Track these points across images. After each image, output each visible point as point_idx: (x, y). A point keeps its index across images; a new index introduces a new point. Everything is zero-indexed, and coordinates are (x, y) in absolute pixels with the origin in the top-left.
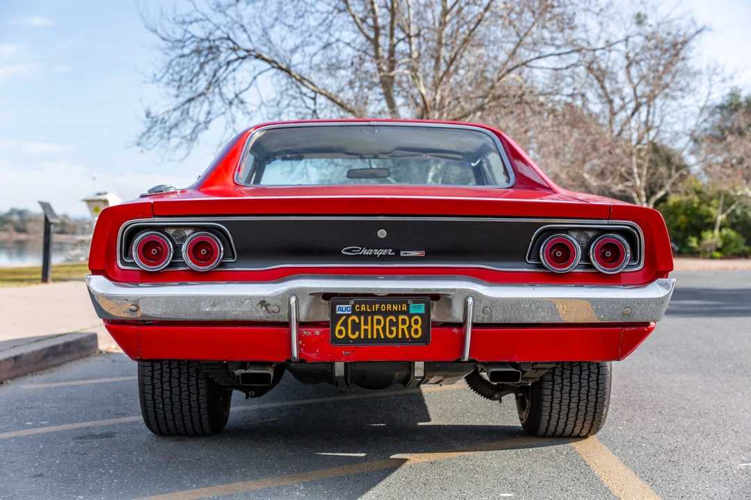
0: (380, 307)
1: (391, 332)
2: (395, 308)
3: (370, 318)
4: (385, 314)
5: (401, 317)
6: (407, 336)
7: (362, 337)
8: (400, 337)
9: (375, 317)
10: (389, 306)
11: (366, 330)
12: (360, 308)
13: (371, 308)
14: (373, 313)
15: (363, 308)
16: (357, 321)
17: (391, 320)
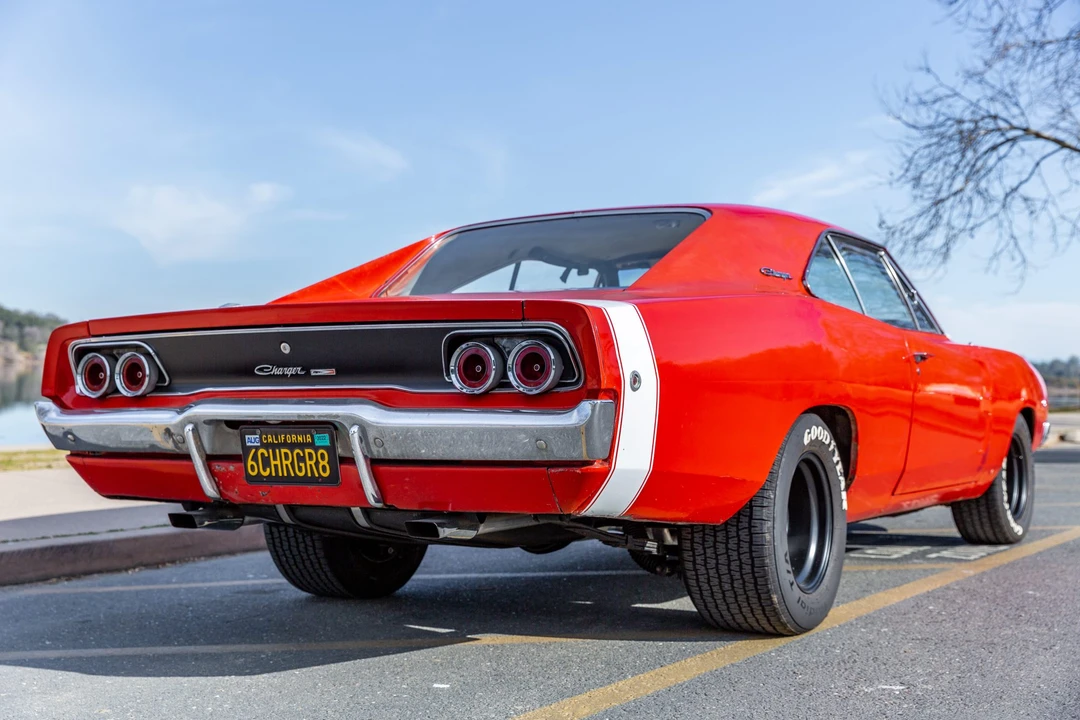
1: (300, 469)
2: (300, 439)
4: (292, 446)
5: (307, 451)
7: (274, 474)
8: (309, 475)
9: (283, 451)
11: (276, 466)
13: (277, 439)
15: (270, 440)
16: (266, 455)
17: (298, 454)
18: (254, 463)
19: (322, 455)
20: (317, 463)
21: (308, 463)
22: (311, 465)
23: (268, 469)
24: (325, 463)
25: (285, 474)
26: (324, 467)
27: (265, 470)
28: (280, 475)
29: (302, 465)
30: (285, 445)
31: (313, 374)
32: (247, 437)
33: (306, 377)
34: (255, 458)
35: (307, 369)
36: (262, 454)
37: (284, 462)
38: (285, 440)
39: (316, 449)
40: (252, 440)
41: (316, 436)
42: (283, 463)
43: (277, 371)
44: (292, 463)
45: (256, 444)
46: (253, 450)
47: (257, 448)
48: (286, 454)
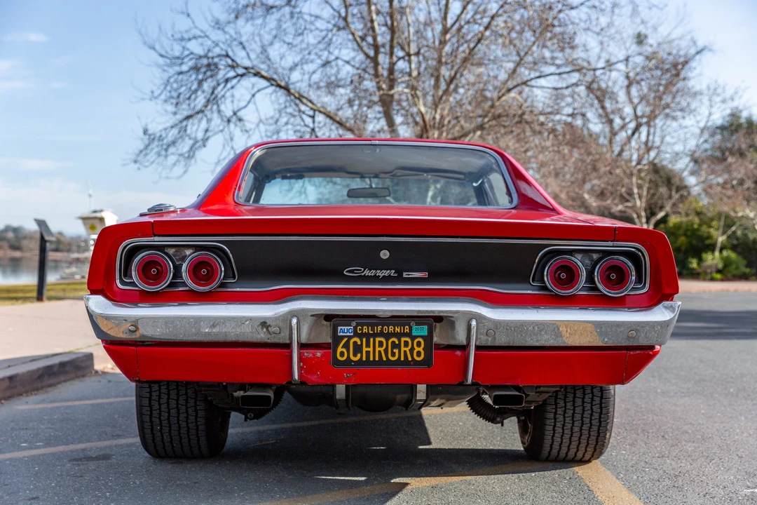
0: (382, 329)
3: (372, 340)
6: (410, 359)
8: (402, 359)
9: (378, 339)
10: (391, 329)
11: (368, 353)
12: (362, 330)
14: (375, 335)
15: (365, 330)
16: (359, 343)
18: (344, 350)
19: (419, 344)
20: (412, 350)
21: (403, 349)
22: (405, 352)
23: (359, 355)
24: (421, 349)
25: (377, 359)
26: (419, 354)
27: (355, 355)
28: (371, 359)
29: (396, 351)
30: (381, 334)
31: (404, 276)
32: (339, 328)
33: (399, 279)
34: (346, 346)
35: (400, 273)
36: (355, 343)
37: (378, 349)
38: (382, 331)
39: (413, 338)
40: (345, 331)
41: (414, 327)
42: (376, 349)
43: (367, 273)
44: (386, 351)
45: (348, 334)
46: (346, 339)
47: (350, 338)
48: (381, 344)
